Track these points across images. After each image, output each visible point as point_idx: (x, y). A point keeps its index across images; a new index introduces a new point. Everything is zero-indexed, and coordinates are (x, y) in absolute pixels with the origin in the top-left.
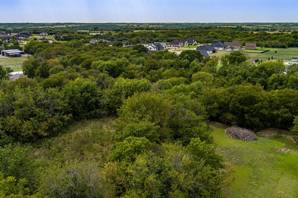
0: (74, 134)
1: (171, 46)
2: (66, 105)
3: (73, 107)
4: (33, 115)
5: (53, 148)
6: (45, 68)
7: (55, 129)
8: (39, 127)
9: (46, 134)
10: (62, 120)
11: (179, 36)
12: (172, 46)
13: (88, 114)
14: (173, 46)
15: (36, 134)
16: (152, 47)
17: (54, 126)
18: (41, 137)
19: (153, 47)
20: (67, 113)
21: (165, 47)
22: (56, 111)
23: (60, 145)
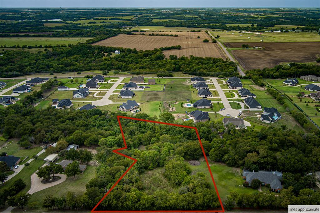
12: (90, 87)
16: (79, 95)
21: (88, 92)
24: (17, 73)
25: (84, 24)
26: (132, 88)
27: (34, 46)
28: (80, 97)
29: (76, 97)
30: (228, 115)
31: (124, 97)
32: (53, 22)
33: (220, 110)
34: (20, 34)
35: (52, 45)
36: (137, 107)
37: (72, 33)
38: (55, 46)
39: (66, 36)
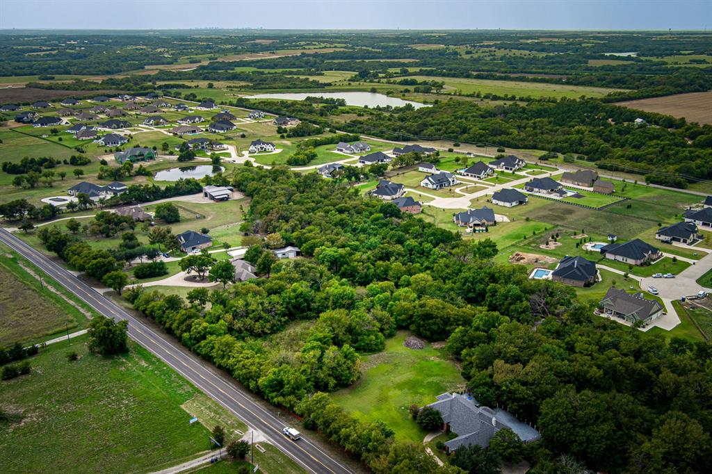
0: (288, 332)
1: (467, 175)
2: (283, 309)
3: (289, 310)
4: (261, 318)
5: (274, 342)
6: (268, 260)
7: (275, 328)
8: (265, 326)
9: (269, 332)
10: (280, 321)
11: (511, 134)
12: (470, 174)
13: (301, 315)
14: (472, 176)
15: (263, 331)
16: (429, 183)
17: (275, 325)
18: (266, 334)
19: (431, 182)
20: (283, 316)
21: (453, 181)
22: (276, 314)
23: (278, 340)
24: (406, 134)
25: (676, 63)
26: (541, 190)
27: (502, 96)
28: (430, 186)
29: (424, 185)
30: (651, 290)
31: (497, 202)
32: (613, 58)
33: (654, 276)
34: (512, 76)
35: (532, 98)
36: (491, 223)
37: (605, 79)
38: (538, 99)
39: (591, 83)
